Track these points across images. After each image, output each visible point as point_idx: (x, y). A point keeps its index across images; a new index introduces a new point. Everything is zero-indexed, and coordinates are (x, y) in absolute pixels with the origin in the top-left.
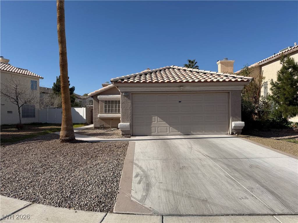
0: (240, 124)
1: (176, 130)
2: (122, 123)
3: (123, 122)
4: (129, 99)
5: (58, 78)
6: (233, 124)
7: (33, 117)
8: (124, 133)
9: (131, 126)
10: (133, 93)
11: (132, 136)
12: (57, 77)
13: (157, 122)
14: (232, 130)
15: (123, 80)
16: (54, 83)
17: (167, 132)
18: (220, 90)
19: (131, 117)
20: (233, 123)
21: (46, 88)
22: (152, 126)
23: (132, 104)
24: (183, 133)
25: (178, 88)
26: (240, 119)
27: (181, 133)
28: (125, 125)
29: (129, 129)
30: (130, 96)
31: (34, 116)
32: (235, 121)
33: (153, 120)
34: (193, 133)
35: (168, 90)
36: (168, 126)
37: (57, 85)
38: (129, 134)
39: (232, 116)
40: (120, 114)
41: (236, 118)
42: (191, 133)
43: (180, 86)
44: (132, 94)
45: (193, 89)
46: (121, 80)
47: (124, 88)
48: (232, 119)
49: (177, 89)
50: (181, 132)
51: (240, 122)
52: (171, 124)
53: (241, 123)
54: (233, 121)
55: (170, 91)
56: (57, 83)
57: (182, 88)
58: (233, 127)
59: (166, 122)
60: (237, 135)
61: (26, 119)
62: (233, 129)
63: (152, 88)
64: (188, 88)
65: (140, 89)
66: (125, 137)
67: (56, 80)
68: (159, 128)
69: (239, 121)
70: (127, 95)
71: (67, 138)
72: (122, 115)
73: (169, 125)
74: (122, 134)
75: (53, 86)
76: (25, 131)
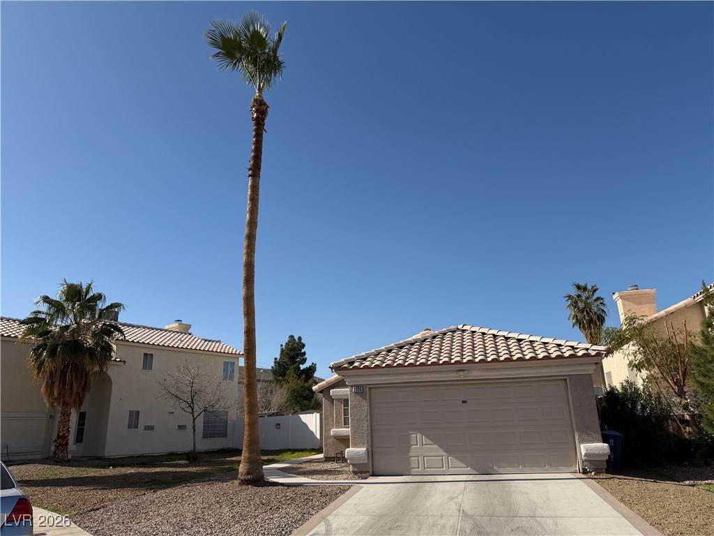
0: (598, 448)
1: (460, 462)
2: (353, 449)
3: (355, 445)
4: (365, 398)
5: (284, 347)
6: (583, 448)
7: (223, 436)
8: (356, 470)
9: (371, 453)
10: (372, 387)
11: (373, 475)
12: (282, 345)
13: (422, 448)
14: (583, 462)
15: (351, 363)
16: (276, 359)
17: (443, 467)
18: (544, 377)
19: (369, 436)
20: (582, 446)
21: (262, 369)
22: (411, 454)
23: (371, 408)
24: (477, 471)
25: (455, 374)
26: (599, 436)
27: (472, 470)
28: (358, 452)
29: (366, 462)
30: (366, 392)
31: (225, 435)
32: (588, 442)
33: (413, 442)
34: (497, 469)
35: (437, 378)
36: (444, 453)
37: (281, 363)
38: (366, 472)
39: (578, 430)
40: (349, 427)
41: (589, 435)
42: (495, 470)
43: (459, 371)
44: (370, 388)
45: (488, 375)
46: (349, 363)
47: (354, 379)
48: (579, 436)
49: (453, 376)
50: (473, 468)
51: (599, 444)
52: (449, 452)
53: (601, 447)
54: (582, 441)
55: (441, 381)
56: (281, 357)
57: (461, 373)
58: (585, 456)
59: (439, 446)
60: (595, 474)
61: (209, 440)
62: (586, 461)
63: (406, 377)
64: (476, 374)
65: (383, 378)
66: (359, 477)
67: (279, 352)
68: (425, 458)
69: (598, 442)
70: (360, 390)
71: (249, 477)
72: (353, 432)
73: (445, 451)
74: (353, 472)
75: (273, 365)
76: (199, 466)
